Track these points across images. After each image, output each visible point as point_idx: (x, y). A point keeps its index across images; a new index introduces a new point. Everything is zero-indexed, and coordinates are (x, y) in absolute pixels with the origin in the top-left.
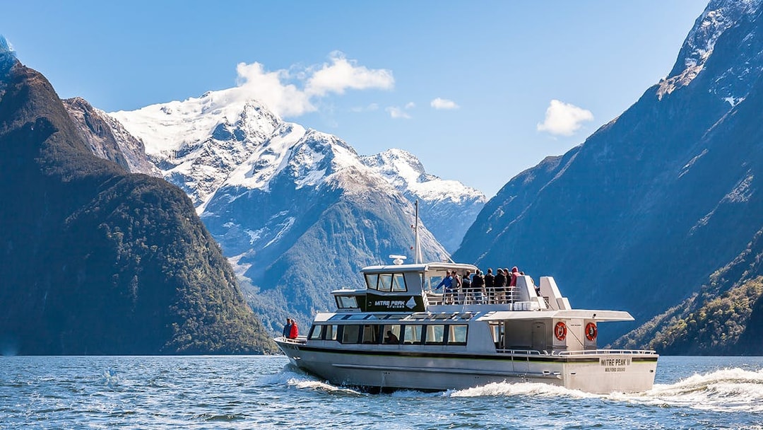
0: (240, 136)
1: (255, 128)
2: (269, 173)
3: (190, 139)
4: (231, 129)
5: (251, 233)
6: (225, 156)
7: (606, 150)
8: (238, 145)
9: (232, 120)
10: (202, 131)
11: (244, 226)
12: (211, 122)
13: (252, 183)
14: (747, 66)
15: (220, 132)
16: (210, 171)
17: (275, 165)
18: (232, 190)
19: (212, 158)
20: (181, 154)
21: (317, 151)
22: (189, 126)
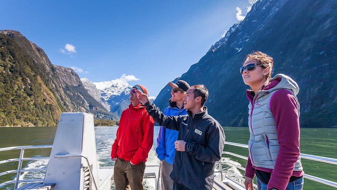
0: (116, 87)
1: (119, 86)
2: (120, 93)
3: (107, 87)
4: (115, 86)
5: (117, 103)
6: (114, 90)
7: (197, 68)
8: (116, 88)
9: (115, 84)
10: (109, 86)
11: (115, 102)
12: (111, 85)
13: (117, 94)
14: (240, 41)
15: (113, 86)
16: (111, 93)
17: (121, 91)
18: (113, 95)
19: (111, 90)
20: (105, 89)
21: (129, 89)
22: (107, 85)
